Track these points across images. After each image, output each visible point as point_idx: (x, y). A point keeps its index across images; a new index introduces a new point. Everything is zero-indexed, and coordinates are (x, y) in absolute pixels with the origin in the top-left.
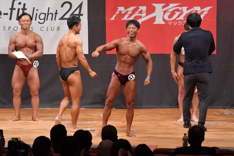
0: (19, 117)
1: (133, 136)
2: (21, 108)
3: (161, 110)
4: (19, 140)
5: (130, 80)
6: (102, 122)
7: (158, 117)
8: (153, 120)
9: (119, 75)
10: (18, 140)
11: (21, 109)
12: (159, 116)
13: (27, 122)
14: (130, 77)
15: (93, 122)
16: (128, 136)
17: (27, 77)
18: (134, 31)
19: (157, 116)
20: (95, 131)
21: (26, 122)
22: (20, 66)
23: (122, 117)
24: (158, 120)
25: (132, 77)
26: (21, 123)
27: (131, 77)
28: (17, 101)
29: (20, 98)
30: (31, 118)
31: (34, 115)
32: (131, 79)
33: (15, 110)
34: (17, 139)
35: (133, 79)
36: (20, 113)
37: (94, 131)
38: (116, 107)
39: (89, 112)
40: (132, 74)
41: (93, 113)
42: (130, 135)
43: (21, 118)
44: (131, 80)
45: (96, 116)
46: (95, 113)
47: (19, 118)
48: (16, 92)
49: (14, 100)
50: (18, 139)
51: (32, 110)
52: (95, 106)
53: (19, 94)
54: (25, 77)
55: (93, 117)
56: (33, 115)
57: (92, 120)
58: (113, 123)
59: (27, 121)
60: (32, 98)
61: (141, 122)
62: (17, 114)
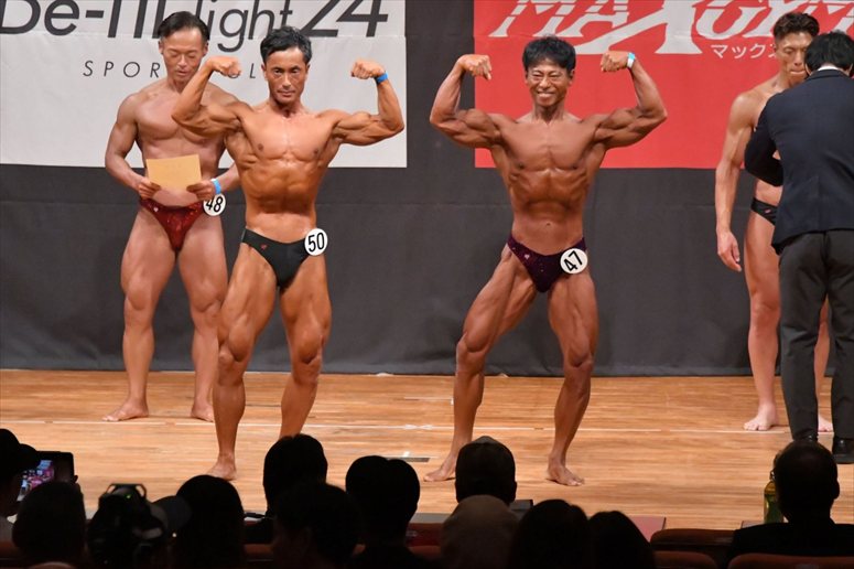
0: (143, 403)
1: (574, 479)
2: (151, 370)
3: (681, 385)
4: (142, 493)
5: (567, 270)
6: (453, 428)
7: (671, 409)
8: (653, 420)
9: (527, 256)
10: (137, 492)
11: (151, 374)
12: (674, 405)
13: (173, 424)
14: (566, 261)
15: (422, 427)
16: (555, 481)
17: (181, 255)
18: (555, 86)
19: (668, 405)
20: (430, 462)
21: (167, 424)
22: (156, 210)
23: (532, 410)
24: (672, 421)
25: (576, 261)
26: (148, 427)
27: (573, 260)
28: (137, 343)
29: (150, 332)
30: (188, 410)
31: (198, 398)
32: (574, 267)
33: (127, 378)
34: (132, 488)
35: (581, 268)
36: (149, 391)
37: (426, 460)
38: (511, 371)
39: (407, 387)
40: (577, 251)
41: (423, 393)
42: (563, 478)
43: (149, 407)
44: (574, 271)
45: (435, 404)
46: (431, 393)
47: (143, 409)
48: (138, 307)
49: (128, 340)
50: (139, 488)
51: (195, 377)
52: (430, 365)
53: (145, 315)
54: (172, 254)
55: (423, 408)
56: (195, 398)
57: (418, 418)
58: (498, 432)
59: (173, 420)
60: (196, 332)
61: (607, 427)
62: (136, 393)
